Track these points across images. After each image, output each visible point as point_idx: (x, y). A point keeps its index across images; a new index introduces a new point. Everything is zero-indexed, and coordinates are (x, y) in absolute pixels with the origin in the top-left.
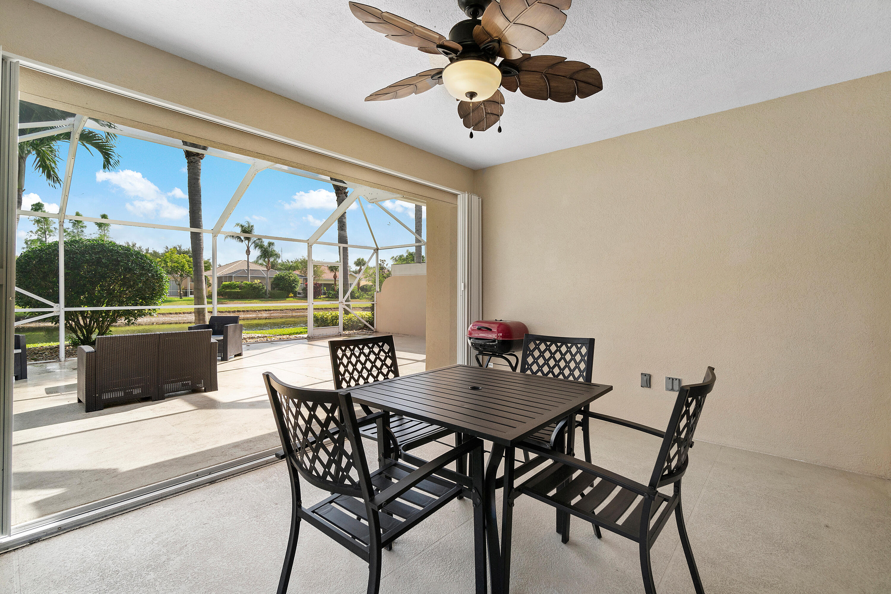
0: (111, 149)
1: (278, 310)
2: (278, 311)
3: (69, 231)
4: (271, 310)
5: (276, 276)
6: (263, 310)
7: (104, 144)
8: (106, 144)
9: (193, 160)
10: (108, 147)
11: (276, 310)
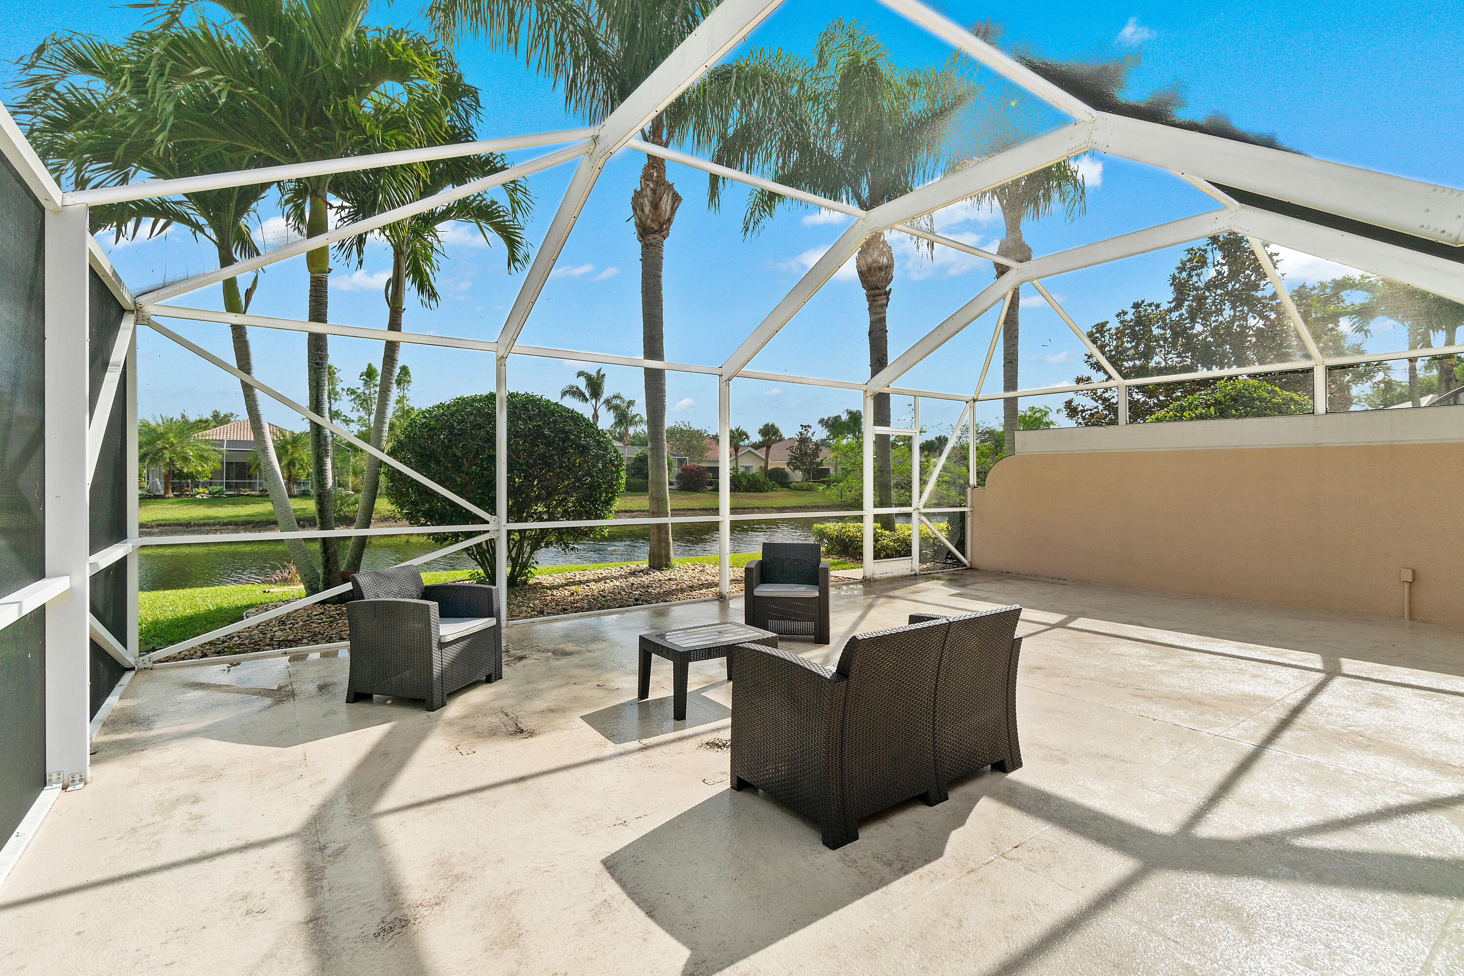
0: (515, 232)
1: (644, 511)
2: (645, 513)
3: (359, 391)
4: (633, 512)
5: (637, 455)
6: (622, 511)
7: (508, 223)
8: (512, 223)
9: (652, 241)
10: (512, 228)
11: (641, 511)
